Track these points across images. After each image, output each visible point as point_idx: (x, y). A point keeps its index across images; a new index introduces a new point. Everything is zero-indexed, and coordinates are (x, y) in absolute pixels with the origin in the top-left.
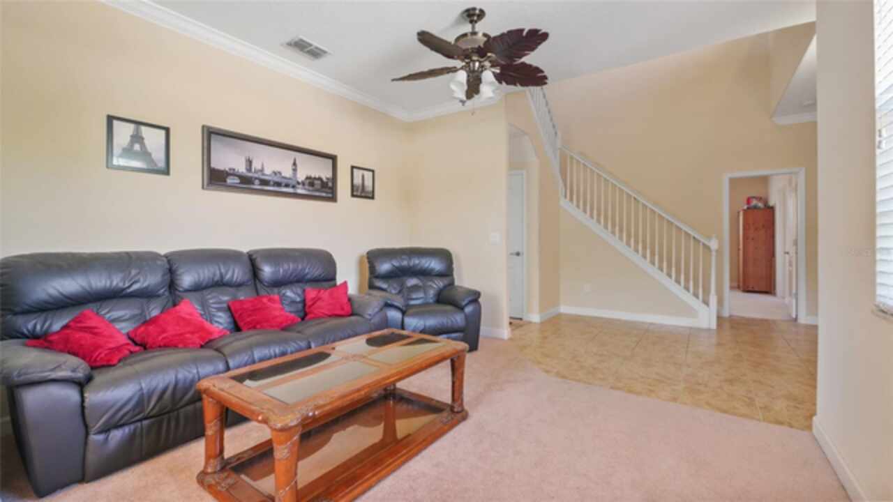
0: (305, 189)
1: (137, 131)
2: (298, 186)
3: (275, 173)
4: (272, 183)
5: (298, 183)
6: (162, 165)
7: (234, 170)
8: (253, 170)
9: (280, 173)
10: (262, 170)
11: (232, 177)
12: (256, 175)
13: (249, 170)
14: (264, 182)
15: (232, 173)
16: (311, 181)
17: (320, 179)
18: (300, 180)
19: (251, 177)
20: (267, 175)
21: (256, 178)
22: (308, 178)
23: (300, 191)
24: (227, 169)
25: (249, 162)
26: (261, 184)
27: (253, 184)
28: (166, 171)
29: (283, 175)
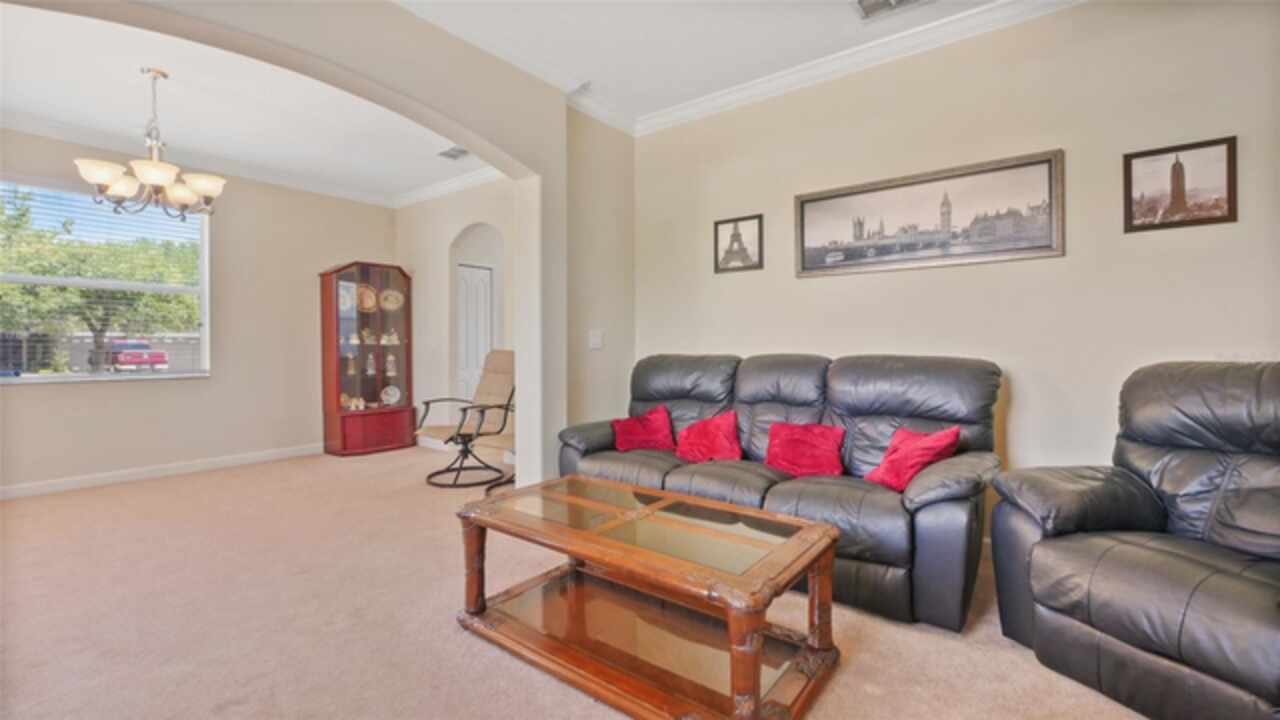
0: (969, 244)
1: (736, 228)
2: (953, 242)
3: (904, 230)
4: (898, 248)
5: (955, 236)
6: (755, 259)
7: (835, 243)
8: (865, 236)
9: (915, 227)
10: (880, 232)
11: (833, 254)
12: (870, 242)
13: (858, 236)
14: (885, 249)
15: (835, 248)
16: (986, 225)
18: (959, 230)
19: (862, 247)
20: (887, 237)
21: (869, 247)
22: (977, 221)
23: (958, 248)
24: (827, 244)
25: (859, 225)
26: (877, 255)
27: (865, 256)
28: (760, 265)
29: (921, 229)
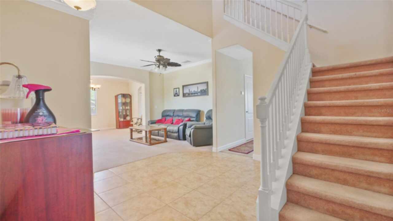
10: (192, 91)
11: (187, 94)
14: (192, 94)
16: (201, 91)
17: (204, 90)
18: (199, 91)
23: (199, 94)
25: (189, 90)
27: (190, 95)
29: (196, 91)
